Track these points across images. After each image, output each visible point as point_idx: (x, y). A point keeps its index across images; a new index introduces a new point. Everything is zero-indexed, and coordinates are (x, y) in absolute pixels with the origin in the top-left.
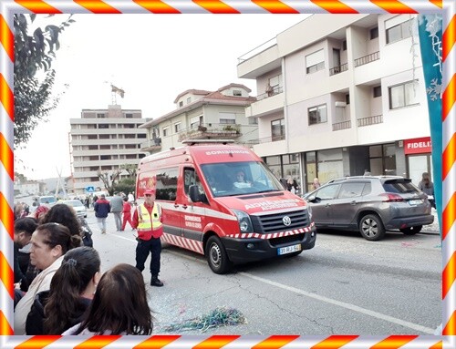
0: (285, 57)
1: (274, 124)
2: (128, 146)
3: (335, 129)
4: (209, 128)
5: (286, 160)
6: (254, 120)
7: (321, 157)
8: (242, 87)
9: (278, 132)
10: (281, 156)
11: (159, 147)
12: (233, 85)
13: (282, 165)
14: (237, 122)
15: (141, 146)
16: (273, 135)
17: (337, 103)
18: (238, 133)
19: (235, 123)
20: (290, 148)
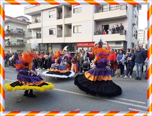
0: (42, 10)
3: (58, 37)
4: (11, 31)
6: (30, 30)
7: (53, 46)
8: (26, 18)
10: (40, 44)
12: (22, 17)
13: (40, 47)
14: (24, 30)
16: (37, 36)
17: (58, 29)
18: (24, 34)
19: (22, 30)
20: (43, 41)
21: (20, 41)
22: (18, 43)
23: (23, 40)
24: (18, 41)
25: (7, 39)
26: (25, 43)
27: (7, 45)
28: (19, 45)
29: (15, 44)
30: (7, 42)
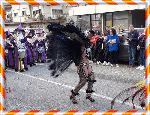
5: (93, 17)
10: (91, 15)
11: (10, 6)
20: (96, 10)
21: (58, 12)
22: (55, 15)
23: (62, 10)
24: (55, 11)
25: (38, 10)
26: (65, 16)
27: (38, 20)
28: (57, 20)
29: (50, 17)
30: (37, 15)
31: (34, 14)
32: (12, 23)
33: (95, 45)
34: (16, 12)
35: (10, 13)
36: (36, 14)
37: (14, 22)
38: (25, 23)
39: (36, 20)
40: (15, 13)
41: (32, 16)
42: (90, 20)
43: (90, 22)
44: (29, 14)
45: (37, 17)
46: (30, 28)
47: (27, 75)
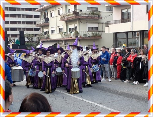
1: (123, 11)
2: (28, 23)
4: (80, 13)
5: (130, 35)
9: (126, 17)
10: (127, 32)
11: (47, 24)
13: (127, 38)
14: (99, 10)
15: (37, 23)
16: (123, 18)
18: (99, 17)
19: (97, 10)
20: (133, 28)
21: (94, 29)
22: (90, 33)
23: (97, 28)
24: (90, 29)
25: (74, 27)
26: (101, 33)
27: (74, 37)
28: (92, 37)
29: (86, 35)
30: (73, 33)
31: (70, 31)
32: (48, 40)
33: (132, 64)
34: (53, 29)
35: (47, 30)
36: (72, 31)
37: (51, 39)
38: (61, 39)
39: (72, 37)
40: (52, 31)
41: (68, 33)
42: (126, 38)
43: (126, 39)
44: (66, 31)
45: (73, 34)
46: (66, 44)
47: (62, 92)
